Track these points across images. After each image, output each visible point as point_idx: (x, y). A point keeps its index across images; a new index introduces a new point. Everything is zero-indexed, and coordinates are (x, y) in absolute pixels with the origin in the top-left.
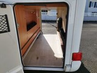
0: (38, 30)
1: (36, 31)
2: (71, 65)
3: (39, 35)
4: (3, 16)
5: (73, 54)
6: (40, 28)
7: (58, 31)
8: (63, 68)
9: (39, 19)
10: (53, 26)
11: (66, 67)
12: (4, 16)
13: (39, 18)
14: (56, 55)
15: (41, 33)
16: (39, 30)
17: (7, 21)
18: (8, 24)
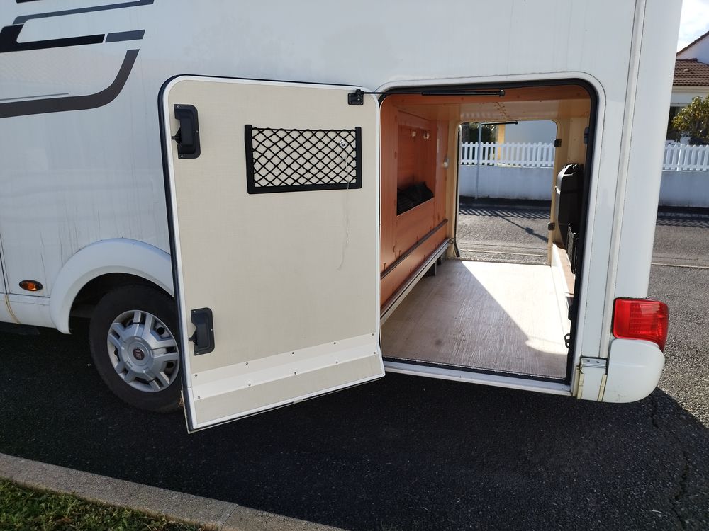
0: (433, 231)
1: (426, 230)
2: (607, 359)
3: (439, 262)
4: (349, 132)
5: (618, 303)
6: (445, 221)
7: (559, 245)
8: (567, 381)
9: (445, 169)
10: (530, 231)
11: (579, 366)
12: (352, 133)
13: (446, 164)
14: (535, 344)
15: (452, 253)
16: (438, 235)
17: (358, 149)
18: (359, 159)
